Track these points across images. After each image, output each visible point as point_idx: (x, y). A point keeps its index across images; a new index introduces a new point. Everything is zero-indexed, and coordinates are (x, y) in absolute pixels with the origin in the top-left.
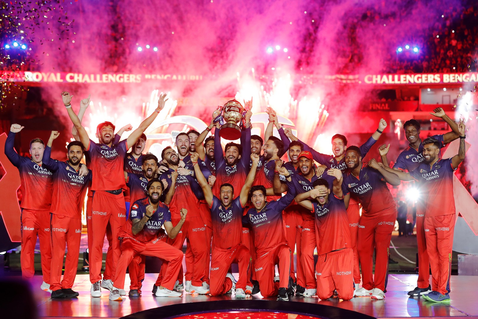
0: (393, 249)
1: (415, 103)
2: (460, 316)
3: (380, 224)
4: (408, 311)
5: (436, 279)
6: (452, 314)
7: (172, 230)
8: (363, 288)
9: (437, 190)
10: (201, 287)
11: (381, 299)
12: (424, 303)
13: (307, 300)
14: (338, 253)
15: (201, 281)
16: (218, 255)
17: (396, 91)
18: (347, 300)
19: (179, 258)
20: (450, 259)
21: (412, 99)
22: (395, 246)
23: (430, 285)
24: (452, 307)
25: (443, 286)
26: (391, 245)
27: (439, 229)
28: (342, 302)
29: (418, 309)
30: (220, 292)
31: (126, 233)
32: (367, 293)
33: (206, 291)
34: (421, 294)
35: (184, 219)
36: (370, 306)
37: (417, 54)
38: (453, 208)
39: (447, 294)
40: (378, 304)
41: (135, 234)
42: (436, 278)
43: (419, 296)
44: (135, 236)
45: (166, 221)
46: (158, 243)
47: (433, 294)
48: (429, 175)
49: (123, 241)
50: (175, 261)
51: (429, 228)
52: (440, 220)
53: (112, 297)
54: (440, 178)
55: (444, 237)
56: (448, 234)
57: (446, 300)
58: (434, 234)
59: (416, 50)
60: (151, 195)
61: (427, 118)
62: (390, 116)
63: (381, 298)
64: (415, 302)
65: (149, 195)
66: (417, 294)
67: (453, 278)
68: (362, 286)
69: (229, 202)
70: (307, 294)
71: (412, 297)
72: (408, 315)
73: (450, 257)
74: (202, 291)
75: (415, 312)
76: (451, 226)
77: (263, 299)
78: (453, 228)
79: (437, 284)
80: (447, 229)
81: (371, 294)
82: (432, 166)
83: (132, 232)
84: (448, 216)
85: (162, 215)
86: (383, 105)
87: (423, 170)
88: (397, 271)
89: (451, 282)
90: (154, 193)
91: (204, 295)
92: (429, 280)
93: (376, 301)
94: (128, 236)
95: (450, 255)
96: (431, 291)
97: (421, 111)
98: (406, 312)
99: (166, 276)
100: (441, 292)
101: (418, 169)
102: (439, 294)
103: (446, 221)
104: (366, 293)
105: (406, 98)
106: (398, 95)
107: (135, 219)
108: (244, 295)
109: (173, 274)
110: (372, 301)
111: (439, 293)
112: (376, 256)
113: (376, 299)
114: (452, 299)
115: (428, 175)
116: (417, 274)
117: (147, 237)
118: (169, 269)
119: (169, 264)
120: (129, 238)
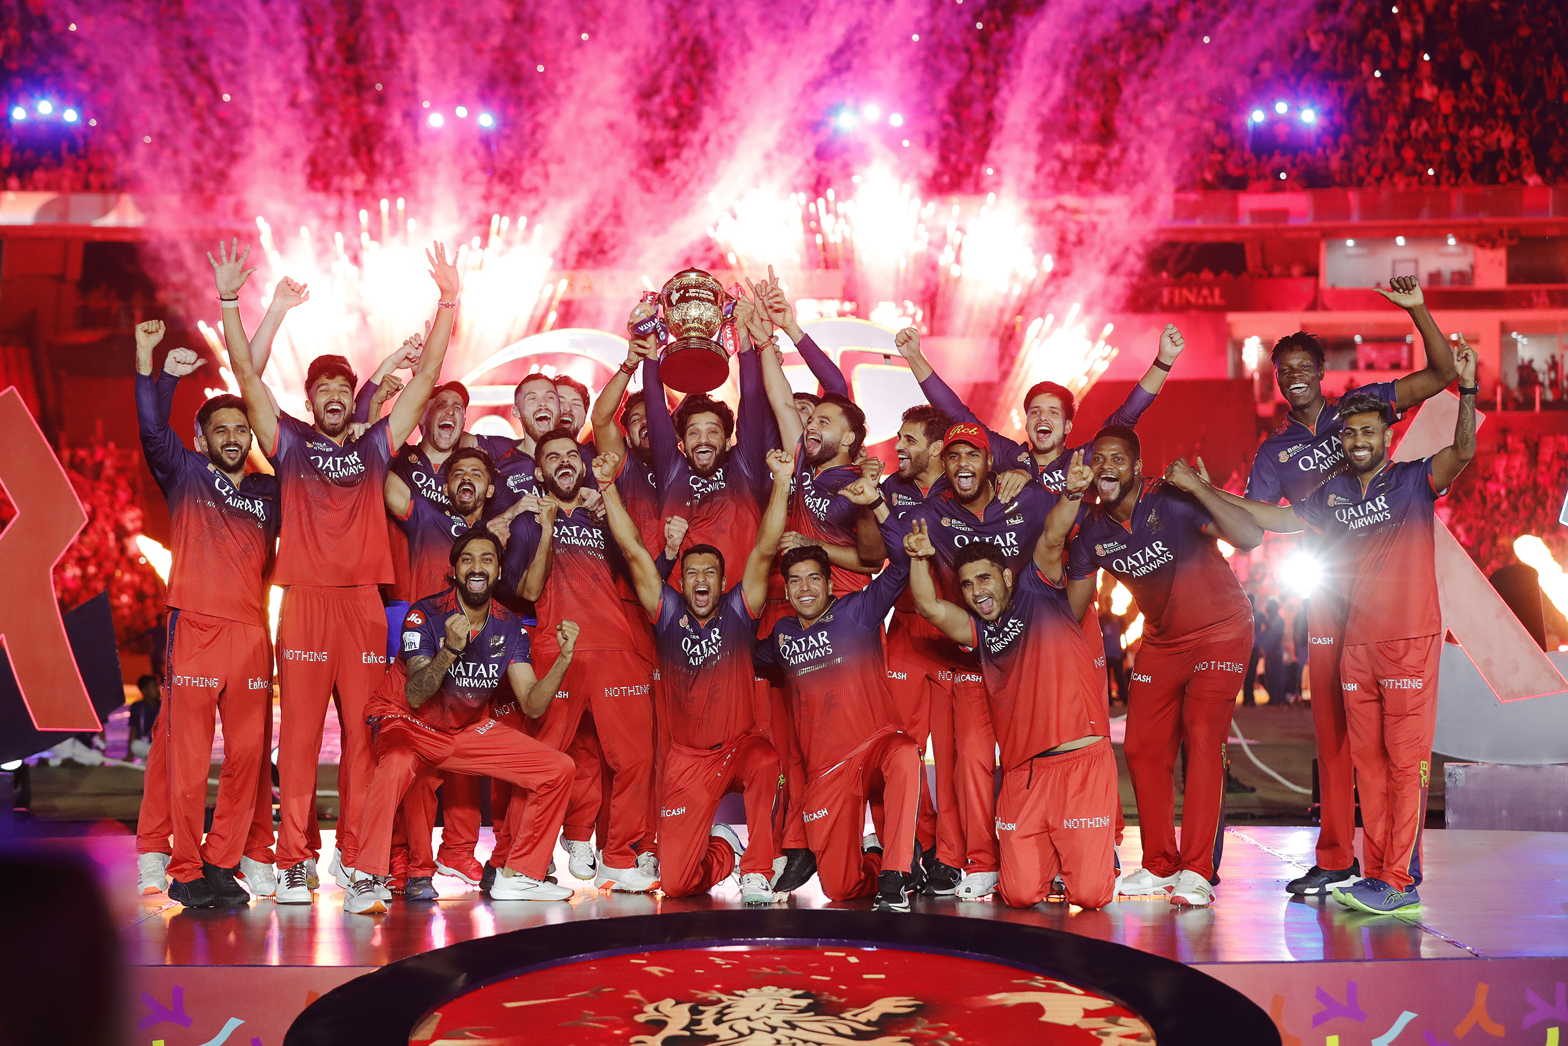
0: (1239, 746)
1: (1306, 286)
2: (1453, 959)
3: (1200, 667)
4: (1287, 942)
5: (1376, 840)
6: (1426, 951)
7: (532, 689)
8: (1147, 871)
9: (1383, 558)
10: (632, 869)
11: (1203, 906)
12: (1338, 919)
13: (968, 908)
14: (1067, 760)
15: (633, 852)
16: (683, 768)
17: (1248, 248)
18: (1091, 908)
19: (560, 777)
20: (1424, 777)
21: (1296, 271)
22: (1245, 736)
23: (1356, 860)
24: (1426, 930)
25: (1399, 863)
26: (1235, 736)
27: (1389, 683)
28: (1079, 914)
29: (1320, 935)
30: (691, 886)
31: (389, 702)
32: (1158, 886)
33: (647, 882)
34: (1329, 887)
35: (570, 655)
36: (1167, 927)
37: (1312, 130)
38: (1435, 617)
39: (1410, 888)
40: (1190, 921)
41: (417, 706)
42: (1378, 837)
43: (1322, 895)
44: (415, 713)
45: (513, 661)
46: (496, 732)
47: (1369, 887)
48: (1358, 513)
49: (380, 727)
50: (550, 787)
51: (1356, 681)
52: (1392, 655)
53: (353, 901)
54: (1392, 521)
55: (1408, 709)
56: (1419, 698)
57: (1408, 908)
58: (1375, 698)
59: (1309, 117)
60: (464, 582)
61: (1345, 332)
62: (1229, 325)
63: (1203, 902)
64: (1311, 915)
65: (456, 583)
66: (1316, 890)
67: (1430, 839)
68: (1143, 863)
69: (710, 605)
70: (968, 890)
71: (1299, 897)
72: (1289, 957)
73: (1425, 771)
74: (635, 883)
75: (1309, 946)
76: (1428, 673)
77: (829, 905)
78: (1433, 681)
79: (1380, 858)
80: (1417, 684)
81: (1170, 889)
82: (1367, 484)
83: (407, 698)
84: (1419, 643)
85: (501, 642)
86: (1205, 292)
87: (1339, 498)
88: (1253, 817)
89: (1425, 849)
90: (472, 574)
91: (643, 896)
92: (1354, 843)
93: (1186, 911)
94: (395, 713)
95: (1425, 766)
96: (1361, 879)
97: (1325, 308)
98: (1282, 944)
99: (523, 834)
100: (1391, 881)
101: (1321, 495)
102: (1385, 888)
103: (1412, 659)
104: (1154, 886)
105: (1277, 270)
106: (1252, 259)
107: (414, 659)
108: (768, 896)
109: (542, 829)
110: (1174, 912)
111: (1384, 885)
112: (1184, 768)
113: (1187, 906)
114: (1426, 905)
115: (1354, 512)
116: (1316, 825)
117: (456, 714)
118: (530, 812)
119: (532, 797)
120: (401, 718)
